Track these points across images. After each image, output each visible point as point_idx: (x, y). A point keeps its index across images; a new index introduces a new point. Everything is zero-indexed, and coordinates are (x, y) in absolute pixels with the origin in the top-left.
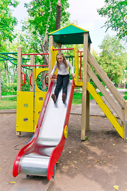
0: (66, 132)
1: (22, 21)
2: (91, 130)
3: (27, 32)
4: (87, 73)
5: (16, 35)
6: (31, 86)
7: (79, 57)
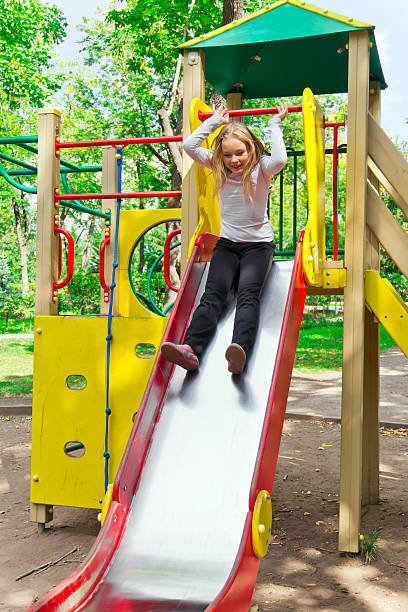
0: (262, 528)
1: (85, 21)
2: (385, 501)
3: (108, 69)
4: (367, 225)
5: (58, 78)
6: (102, 290)
7: (327, 152)
